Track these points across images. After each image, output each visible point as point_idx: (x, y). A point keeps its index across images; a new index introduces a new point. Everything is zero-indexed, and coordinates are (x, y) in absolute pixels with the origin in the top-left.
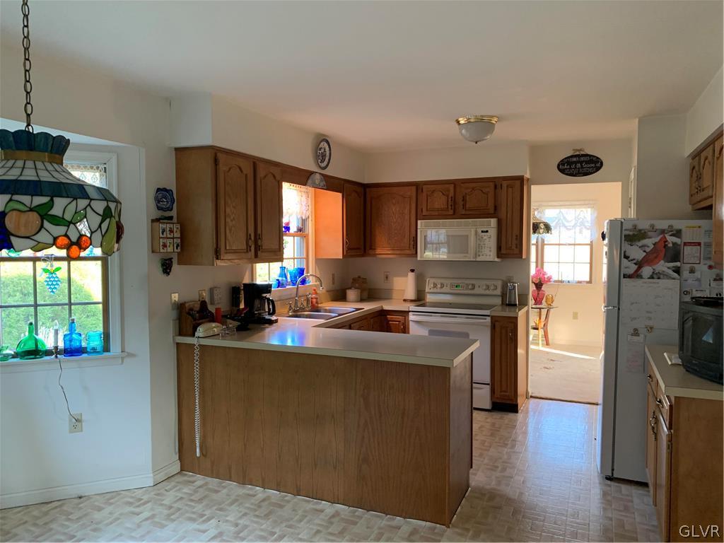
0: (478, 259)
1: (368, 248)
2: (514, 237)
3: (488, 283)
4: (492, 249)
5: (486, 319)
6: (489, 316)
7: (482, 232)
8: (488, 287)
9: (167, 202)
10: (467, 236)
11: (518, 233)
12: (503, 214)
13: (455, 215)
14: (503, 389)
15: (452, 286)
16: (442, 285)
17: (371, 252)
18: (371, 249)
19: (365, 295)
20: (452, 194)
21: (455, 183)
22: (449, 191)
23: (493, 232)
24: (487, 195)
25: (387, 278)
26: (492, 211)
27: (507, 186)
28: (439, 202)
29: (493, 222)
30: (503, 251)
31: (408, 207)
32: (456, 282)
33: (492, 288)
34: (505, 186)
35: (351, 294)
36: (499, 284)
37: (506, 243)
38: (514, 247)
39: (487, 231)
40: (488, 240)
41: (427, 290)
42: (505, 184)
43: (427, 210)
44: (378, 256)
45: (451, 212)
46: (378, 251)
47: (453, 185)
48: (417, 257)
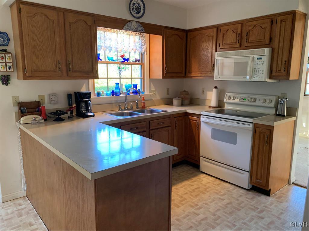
0: (254, 80)
1: (187, 72)
2: (284, 63)
3: (266, 98)
4: (264, 72)
5: (249, 125)
6: (252, 123)
7: (258, 59)
8: (265, 101)
9: (4, 40)
10: (247, 62)
11: (287, 59)
12: (275, 44)
13: (241, 47)
14: (259, 178)
15: (241, 99)
16: (234, 98)
17: (189, 75)
18: (189, 73)
19: (187, 102)
20: (239, 31)
21: (242, 23)
22: (237, 29)
23: (266, 59)
24: (265, 29)
25: (203, 92)
26: (267, 42)
27: (281, 21)
28: (231, 38)
29: (267, 50)
30: (274, 74)
31: (211, 44)
32: (244, 96)
33: (268, 101)
34: (280, 20)
35: (175, 101)
36: (274, 99)
37: (277, 68)
38: (282, 71)
39: (261, 59)
40: (262, 65)
41: (225, 101)
42: (279, 19)
43: (223, 45)
44: (193, 78)
45: (238, 45)
46: (193, 75)
47: (240, 25)
48: (214, 78)
